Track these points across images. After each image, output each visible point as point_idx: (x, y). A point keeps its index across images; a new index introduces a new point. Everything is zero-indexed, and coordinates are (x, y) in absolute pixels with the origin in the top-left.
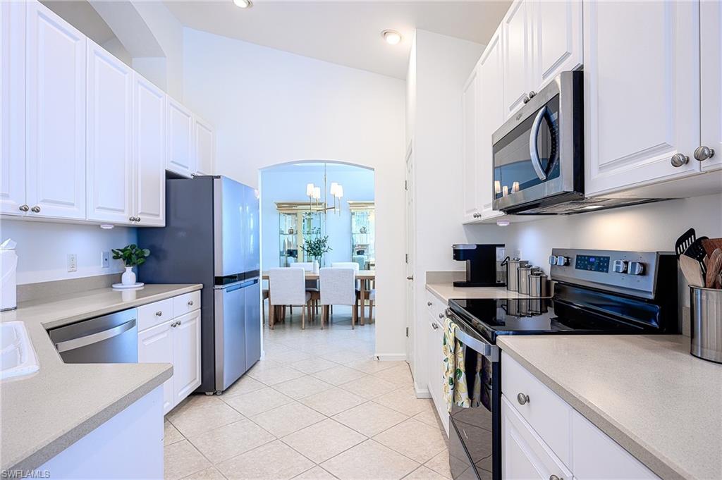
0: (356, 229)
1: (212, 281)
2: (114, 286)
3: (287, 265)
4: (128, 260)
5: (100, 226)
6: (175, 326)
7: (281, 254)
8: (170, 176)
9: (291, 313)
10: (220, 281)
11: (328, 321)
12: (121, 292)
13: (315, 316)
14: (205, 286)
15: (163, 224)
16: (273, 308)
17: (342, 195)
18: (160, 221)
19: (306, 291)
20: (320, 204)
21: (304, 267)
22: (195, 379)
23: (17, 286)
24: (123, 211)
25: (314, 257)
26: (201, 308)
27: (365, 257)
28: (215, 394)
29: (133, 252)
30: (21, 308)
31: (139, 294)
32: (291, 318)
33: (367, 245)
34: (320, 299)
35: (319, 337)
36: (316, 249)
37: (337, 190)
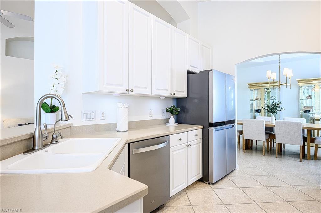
0: (303, 96)
1: (208, 125)
2: (166, 124)
3: (255, 118)
4: (172, 113)
5: (160, 97)
6: (188, 146)
7: (251, 111)
8: (189, 73)
9: (257, 144)
10: (212, 125)
11: (281, 152)
12: (169, 127)
13: (272, 148)
14: (205, 127)
15: (186, 96)
16: (245, 141)
17: (292, 76)
18: (184, 95)
19: (266, 133)
20: (276, 82)
21: (265, 119)
22: (199, 173)
23: (128, 122)
24: (167, 90)
25: (271, 113)
26: (203, 138)
27: (311, 115)
28: (209, 184)
29: (174, 109)
30: (129, 131)
31: (176, 128)
32: (256, 147)
33: (312, 107)
34: (275, 139)
35: (274, 162)
36: (273, 109)
37: (288, 72)
